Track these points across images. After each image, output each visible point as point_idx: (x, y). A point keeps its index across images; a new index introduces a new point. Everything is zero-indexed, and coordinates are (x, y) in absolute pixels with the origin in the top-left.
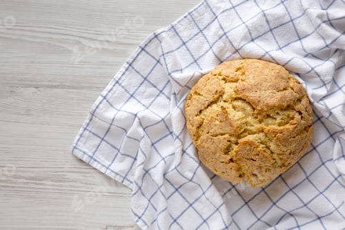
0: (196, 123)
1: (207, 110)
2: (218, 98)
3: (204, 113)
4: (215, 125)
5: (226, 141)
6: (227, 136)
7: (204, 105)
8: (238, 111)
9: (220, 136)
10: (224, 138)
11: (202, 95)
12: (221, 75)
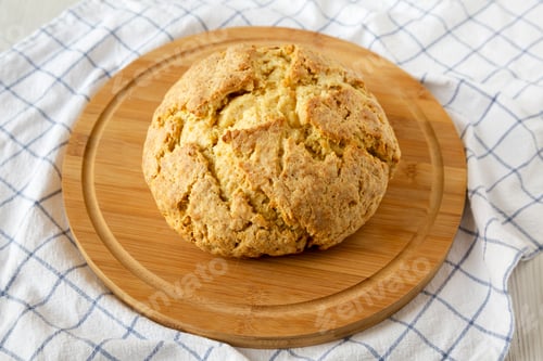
0: (244, 208)
1: (222, 181)
2: (206, 157)
3: (227, 188)
4: (258, 161)
5: (296, 147)
6: (286, 144)
7: (210, 185)
8: (241, 117)
9: (285, 157)
10: (290, 148)
11: (190, 187)
12: (162, 155)
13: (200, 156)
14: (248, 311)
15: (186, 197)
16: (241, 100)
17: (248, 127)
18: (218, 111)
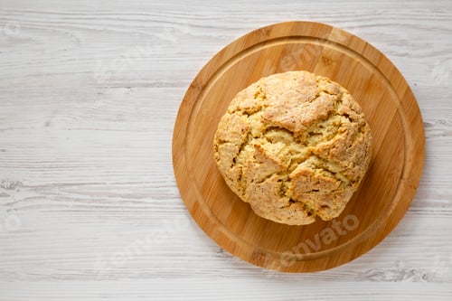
1: (241, 156)
2: (247, 137)
3: (239, 160)
4: (257, 169)
5: (276, 182)
6: (274, 176)
7: (234, 151)
8: (276, 142)
9: (268, 180)
10: (273, 180)
11: (228, 142)
12: (240, 110)
13: (244, 136)
14: (403, 181)
15: (225, 142)
16: (286, 136)
17: (268, 153)
18: (272, 128)
